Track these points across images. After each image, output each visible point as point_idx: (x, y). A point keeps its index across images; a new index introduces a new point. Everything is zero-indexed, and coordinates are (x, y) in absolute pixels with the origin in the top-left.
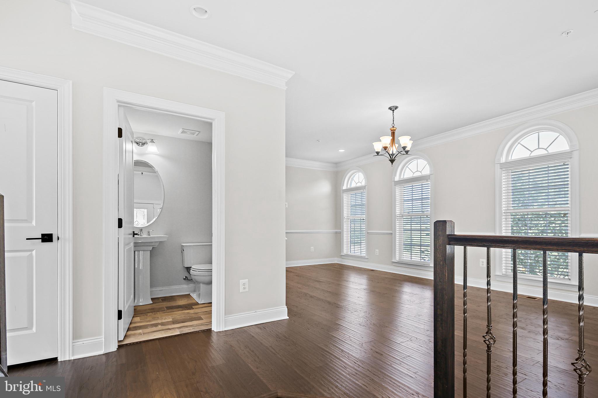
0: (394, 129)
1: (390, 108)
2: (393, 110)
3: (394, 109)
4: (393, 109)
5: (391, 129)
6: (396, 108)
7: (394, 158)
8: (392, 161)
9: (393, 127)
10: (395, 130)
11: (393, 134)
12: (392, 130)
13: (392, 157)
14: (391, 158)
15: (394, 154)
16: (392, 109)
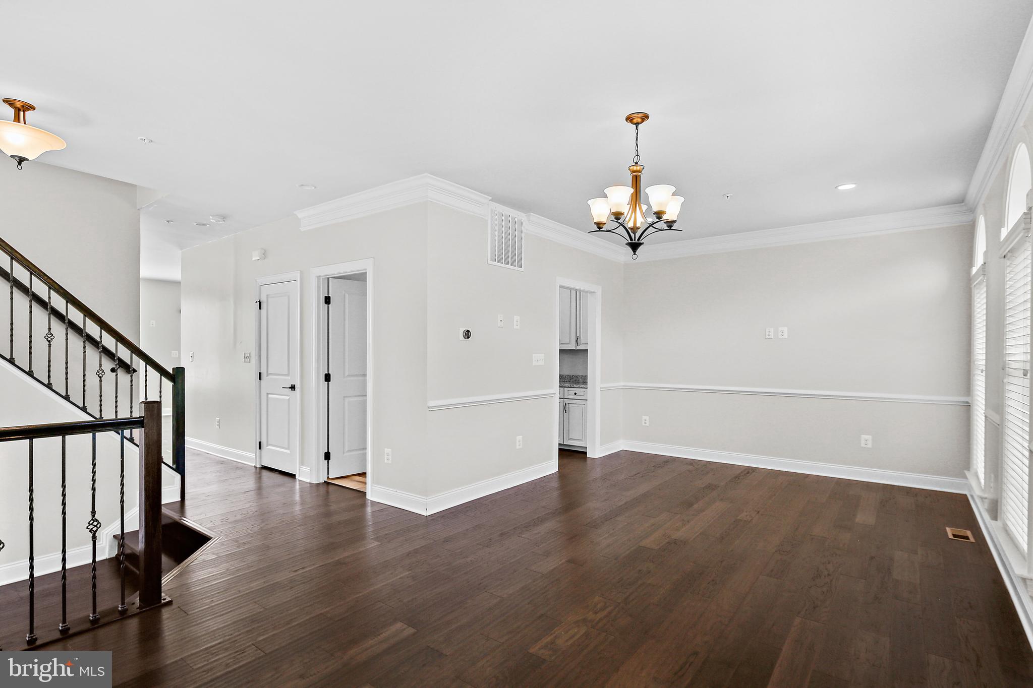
0: (638, 168)
1: (629, 119)
2: (637, 124)
3: (640, 120)
4: (637, 119)
5: (631, 168)
6: (645, 117)
7: (639, 240)
8: (635, 246)
9: (636, 163)
10: (639, 171)
11: (636, 181)
12: (633, 172)
13: (632, 235)
14: (631, 239)
15: (638, 228)
16: (635, 121)
